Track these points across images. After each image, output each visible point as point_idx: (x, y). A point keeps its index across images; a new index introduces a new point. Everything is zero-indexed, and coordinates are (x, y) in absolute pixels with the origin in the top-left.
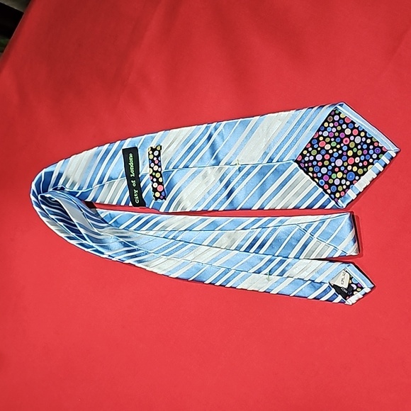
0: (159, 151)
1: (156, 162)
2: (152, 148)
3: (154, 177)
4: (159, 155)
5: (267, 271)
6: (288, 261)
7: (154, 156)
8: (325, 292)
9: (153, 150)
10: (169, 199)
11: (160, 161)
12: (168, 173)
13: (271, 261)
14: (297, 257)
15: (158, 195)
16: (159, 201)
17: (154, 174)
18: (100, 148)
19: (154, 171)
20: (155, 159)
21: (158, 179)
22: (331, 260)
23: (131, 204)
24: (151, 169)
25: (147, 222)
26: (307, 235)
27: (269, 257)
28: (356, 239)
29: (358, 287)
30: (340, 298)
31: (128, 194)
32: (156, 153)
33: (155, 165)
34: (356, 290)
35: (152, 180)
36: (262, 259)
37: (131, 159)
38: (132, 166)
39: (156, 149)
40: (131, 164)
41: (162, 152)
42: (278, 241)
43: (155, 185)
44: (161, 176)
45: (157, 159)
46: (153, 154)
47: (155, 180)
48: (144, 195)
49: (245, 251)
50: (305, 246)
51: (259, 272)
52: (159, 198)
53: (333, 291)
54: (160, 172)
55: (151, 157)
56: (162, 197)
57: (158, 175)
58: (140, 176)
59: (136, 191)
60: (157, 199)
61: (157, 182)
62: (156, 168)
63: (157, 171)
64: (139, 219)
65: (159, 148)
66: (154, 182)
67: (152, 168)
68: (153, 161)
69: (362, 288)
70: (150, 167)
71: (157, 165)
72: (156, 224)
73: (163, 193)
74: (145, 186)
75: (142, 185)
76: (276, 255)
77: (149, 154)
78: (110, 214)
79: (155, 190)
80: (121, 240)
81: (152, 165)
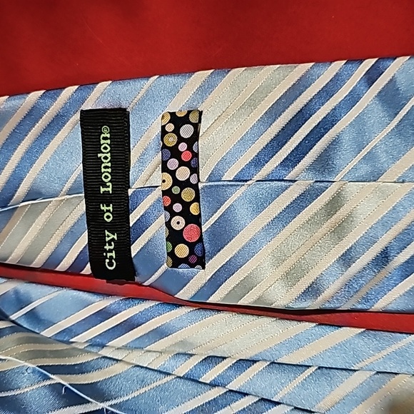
0: (196, 126)
1: (186, 157)
2: (173, 114)
3: (177, 199)
4: (195, 137)
7: (181, 140)
9: (177, 121)
10: (213, 265)
11: (196, 155)
12: (218, 191)
15: (182, 251)
16: (183, 270)
17: (176, 190)
18: (16, 101)
19: (176, 182)
20: (183, 147)
21: (186, 206)
23: (87, 270)
24: (168, 177)
25: (129, 325)
31: (83, 240)
32: (187, 131)
33: (182, 164)
35: (169, 209)
37: (105, 143)
38: (107, 163)
39: (185, 120)
40: (105, 155)
41: (203, 128)
43: (178, 223)
44: (197, 199)
45: (190, 148)
46: (176, 131)
47: (178, 207)
48: (135, 249)
52: (185, 260)
54: (195, 187)
55: (171, 140)
56: (193, 260)
57: (188, 194)
58: (130, 192)
59: (110, 236)
60: (176, 262)
61: (185, 213)
62: (183, 173)
63: (187, 184)
64: (104, 315)
65: (193, 118)
66: (173, 214)
67: (173, 173)
68: (175, 152)
70: (165, 169)
71: (187, 164)
72: (160, 333)
73: (198, 248)
74: (143, 224)
75: (133, 218)
77: (164, 132)
78: (16, 292)
79: (175, 237)
80: (56, 379)
81: (173, 163)
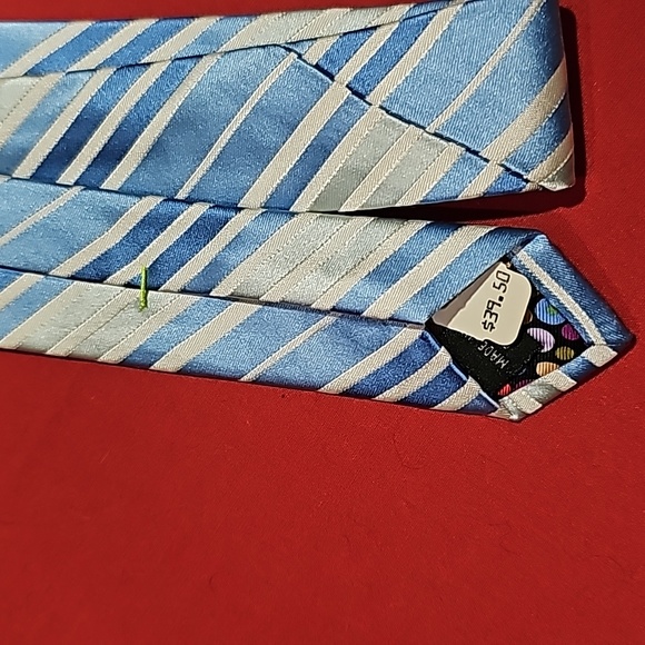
5: (136, 268)
6: (238, 223)
8: (405, 364)
13: (154, 224)
14: (278, 207)
22: (444, 214)
26: (337, 94)
27: (149, 204)
28: (571, 117)
29: (560, 342)
30: (471, 389)
34: (551, 357)
36: (113, 216)
42: (191, 128)
49: (35, 178)
50: (319, 151)
51: (96, 274)
53: (443, 357)
69: (580, 345)
76: (181, 195)
